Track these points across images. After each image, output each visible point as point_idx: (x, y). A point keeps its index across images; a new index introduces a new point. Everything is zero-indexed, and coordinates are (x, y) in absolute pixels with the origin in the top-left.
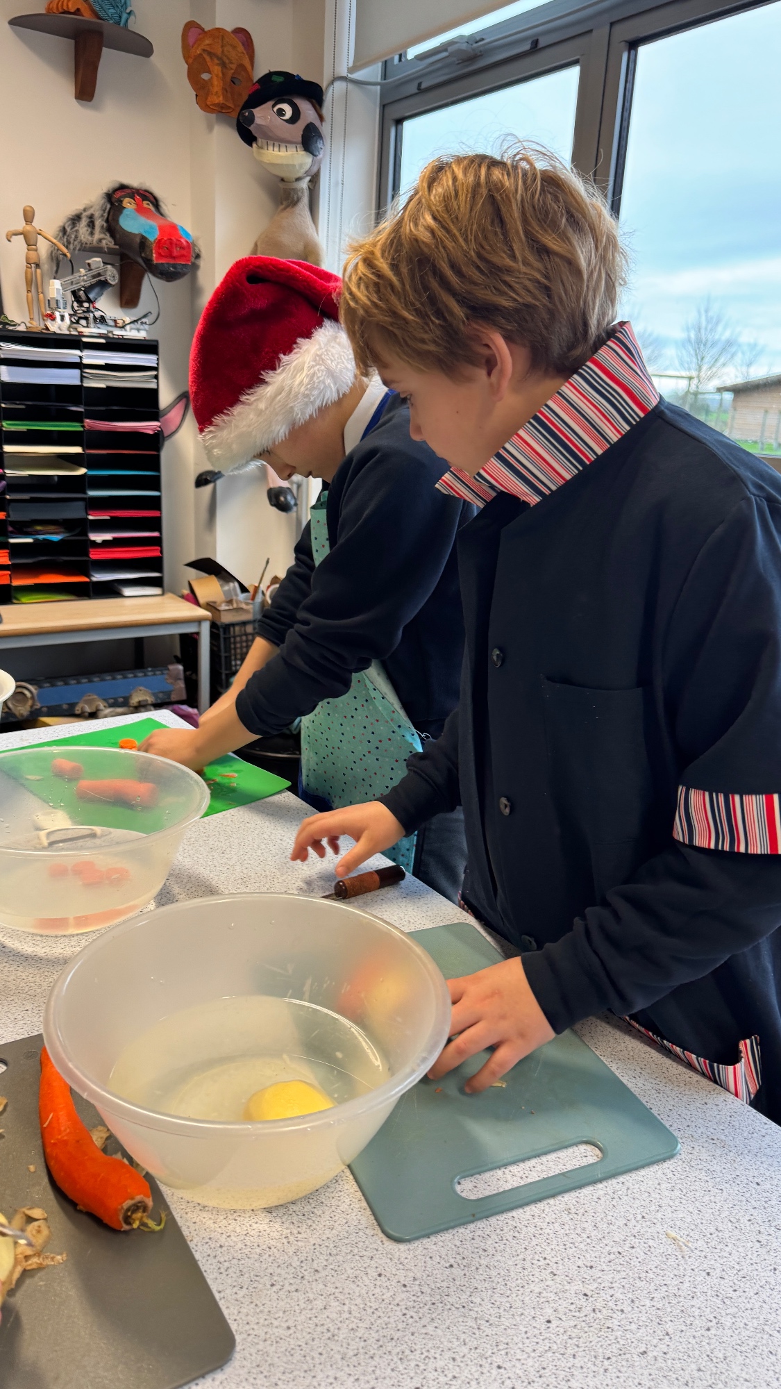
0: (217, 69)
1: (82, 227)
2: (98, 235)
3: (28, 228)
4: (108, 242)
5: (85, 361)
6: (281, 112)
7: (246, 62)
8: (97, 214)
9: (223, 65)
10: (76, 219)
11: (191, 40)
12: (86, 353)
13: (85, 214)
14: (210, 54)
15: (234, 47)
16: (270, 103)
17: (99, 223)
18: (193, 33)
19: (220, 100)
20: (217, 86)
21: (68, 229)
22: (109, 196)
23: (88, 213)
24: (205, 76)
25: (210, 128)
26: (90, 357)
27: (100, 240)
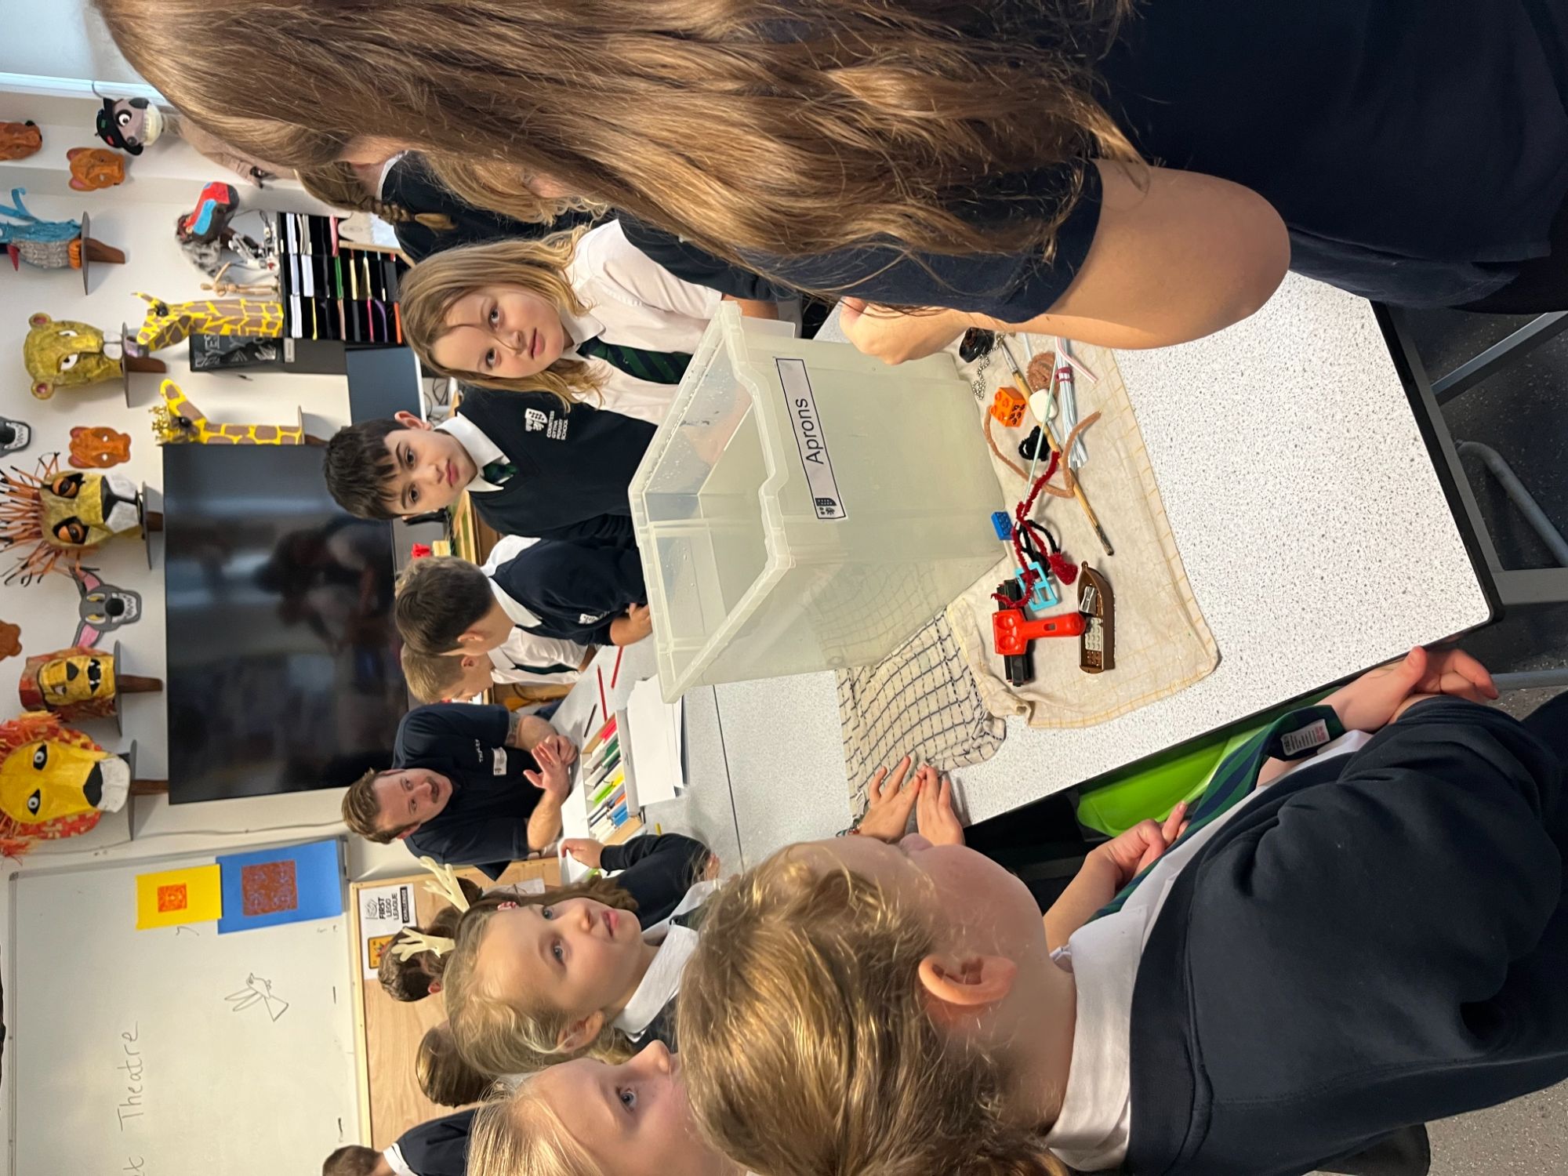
0: (97, 170)
1: (205, 261)
2: (211, 251)
3: (215, 288)
4: (217, 244)
5: (296, 251)
6: (125, 121)
7: (89, 153)
8: (198, 251)
9: (93, 166)
10: (202, 266)
11: (81, 186)
12: (290, 251)
13: (199, 261)
14: (88, 174)
15: (80, 160)
16: (120, 128)
17: (204, 250)
18: (75, 183)
19: (116, 168)
20: (107, 170)
21: (210, 269)
22: (185, 242)
23: (197, 258)
24: (102, 178)
25: (132, 180)
26: (293, 248)
27: (216, 250)
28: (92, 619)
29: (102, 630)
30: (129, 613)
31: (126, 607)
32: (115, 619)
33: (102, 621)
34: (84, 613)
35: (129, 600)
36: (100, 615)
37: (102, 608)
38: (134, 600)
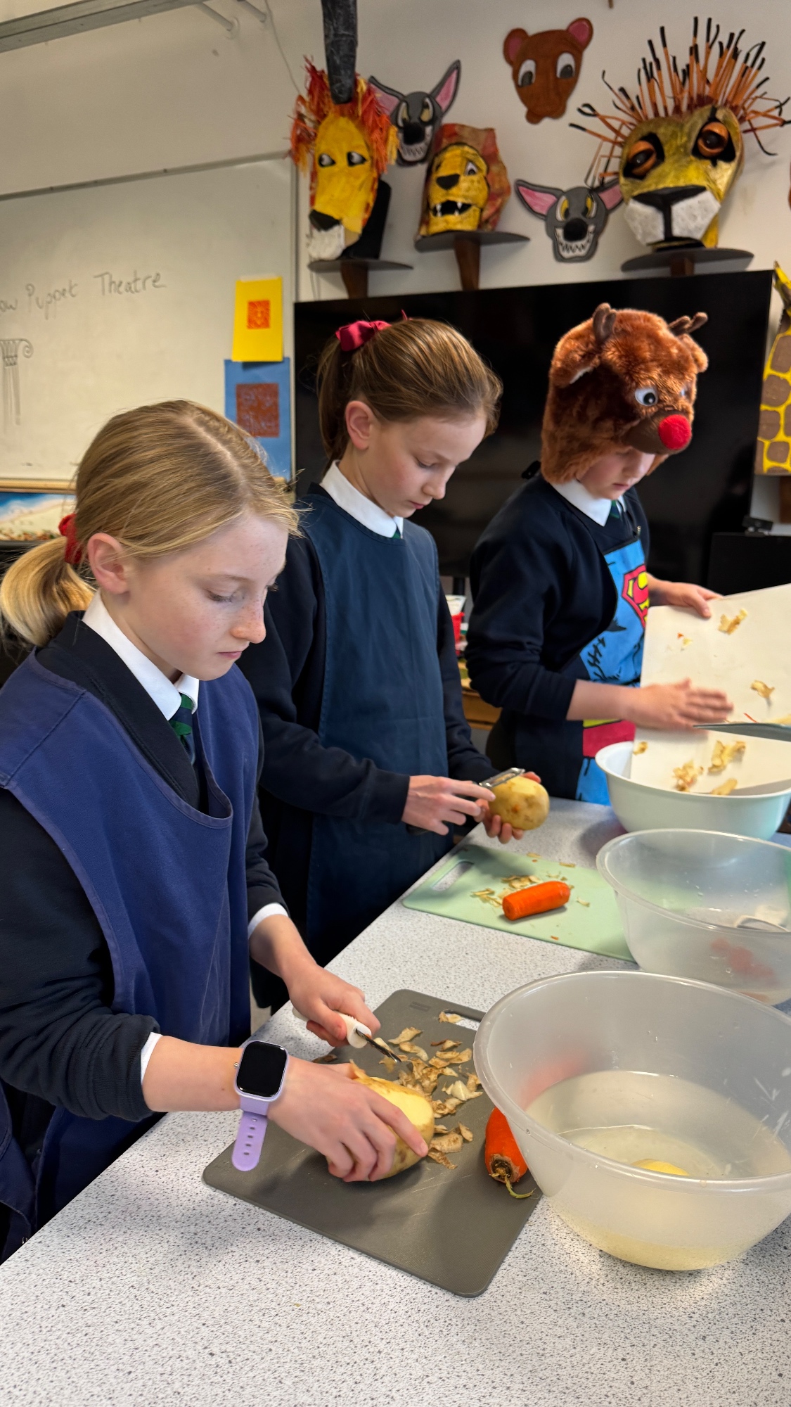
28: (563, 203)
29: (548, 218)
30: (567, 248)
31: (574, 244)
32: (560, 232)
33: (560, 217)
34: (573, 193)
35: (583, 247)
36: (567, 213)
37: (575, 214)
38: (583, 253)
